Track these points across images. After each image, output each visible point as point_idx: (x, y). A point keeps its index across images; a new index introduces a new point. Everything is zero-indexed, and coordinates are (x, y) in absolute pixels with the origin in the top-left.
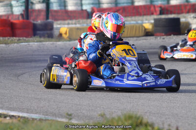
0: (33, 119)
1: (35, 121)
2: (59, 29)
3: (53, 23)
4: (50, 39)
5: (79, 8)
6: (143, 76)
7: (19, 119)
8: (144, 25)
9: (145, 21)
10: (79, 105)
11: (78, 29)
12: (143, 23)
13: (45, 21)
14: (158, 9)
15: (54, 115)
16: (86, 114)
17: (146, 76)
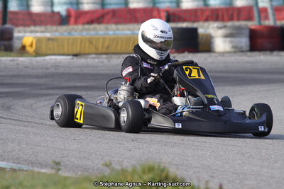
2: (21, 38)
3: (13, 29)
4: (8, 53)
5: (49, 9)
11: (49, 39)
13: (0, 26)
14: (164, 15)
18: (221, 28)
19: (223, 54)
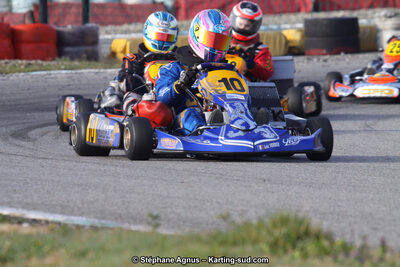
2: (109, 42)
3: (97, 29)
4: (93, 63)
6: (256, 131)
8: (285, 33)
9: (283, 26)
12: (281, 29)
13: (81, 26)
14: (310, 1)
17: (262, 130)
18: (390, 17)
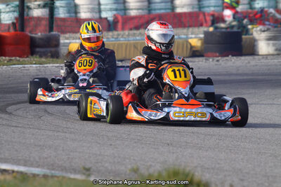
0: (34, 176)
1: (37, 178)
2: (67, 45)
4: (55, 60)
5: (97, 16)
7: (14, 174)
8: (190, 41)
9: (190, 36)
10: (99, 155)
12: (188, 38)
13: (47, 33)
14: (209, 19)
15: (64, 169)
16: (110, 168)
18: (264, 31)
19: (266, 56)
